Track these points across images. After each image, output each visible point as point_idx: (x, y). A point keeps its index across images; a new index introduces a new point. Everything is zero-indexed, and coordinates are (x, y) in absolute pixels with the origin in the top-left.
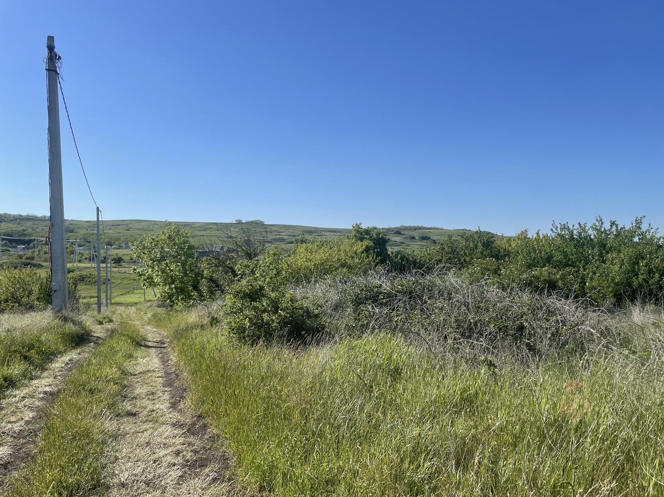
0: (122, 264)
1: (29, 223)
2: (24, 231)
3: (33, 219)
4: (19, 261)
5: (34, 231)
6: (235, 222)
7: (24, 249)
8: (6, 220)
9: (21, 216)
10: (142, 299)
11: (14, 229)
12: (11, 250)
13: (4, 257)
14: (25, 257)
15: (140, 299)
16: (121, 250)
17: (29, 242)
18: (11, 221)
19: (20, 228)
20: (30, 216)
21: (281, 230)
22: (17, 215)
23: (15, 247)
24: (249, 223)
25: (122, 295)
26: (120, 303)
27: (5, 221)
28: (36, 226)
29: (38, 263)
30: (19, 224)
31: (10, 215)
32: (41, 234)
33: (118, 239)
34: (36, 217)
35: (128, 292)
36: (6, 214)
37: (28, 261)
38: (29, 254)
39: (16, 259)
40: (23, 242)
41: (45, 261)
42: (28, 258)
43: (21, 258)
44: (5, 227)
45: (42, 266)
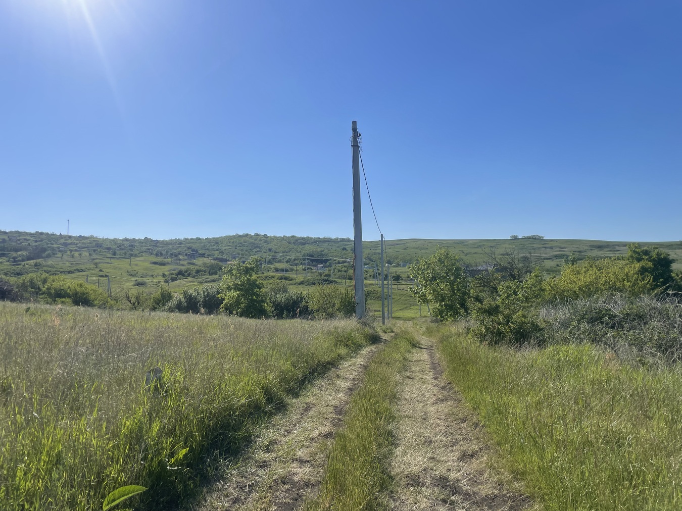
0: (401, 281)
1: (326, 245)
2: (322, 251)
3: (329, 241)
4: (319, 277)
5: (329, 252)
6: (510, 238)
7: (322, 267)
8: (309, 242)
9: (319, 238)
10: (418, 315)
11: (314, 250)
12: (312, 268)
13: (309, 274)
14: (324, 274)
15: (417, 315)
16: (400, 268)
17: (326, 261)
18: (312, 243)
19: (319, 250)
20: (326, 238)
21: (563, 246)
22: (317, 238)
23: (315, 266)
24: (525, 239)
25: (400, 310)
26: (399, 318)
27: (308, 244)
28: (330, 247)
29: (333, 279)
30: (318, 246)
31: (311, 238)
32: (335, 254)
33: (397, 258)
34: (331, 239)
35: (406, 308)
36: (309, 237)
37: (327, 278)
38: (327, 272)
39: (317, 276)
40: (321, 262)
41: (339, 278)
42: (326, 276)
43: (321, 276)
44: (308, 249)
45: (337, 282)
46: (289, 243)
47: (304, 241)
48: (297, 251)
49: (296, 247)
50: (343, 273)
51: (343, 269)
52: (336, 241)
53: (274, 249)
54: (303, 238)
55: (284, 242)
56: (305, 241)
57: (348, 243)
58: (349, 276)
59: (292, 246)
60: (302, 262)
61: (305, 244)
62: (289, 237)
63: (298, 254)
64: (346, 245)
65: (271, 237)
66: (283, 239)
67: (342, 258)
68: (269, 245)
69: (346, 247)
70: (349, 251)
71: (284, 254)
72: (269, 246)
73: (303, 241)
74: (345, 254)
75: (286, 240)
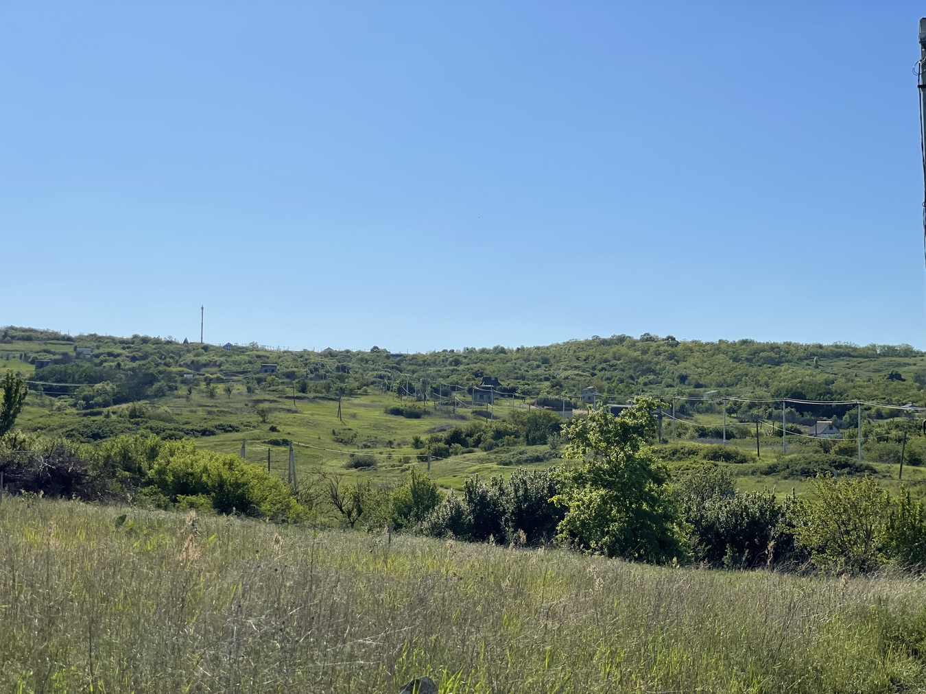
1: (841, 363)
2: (828, 383)
3: (849, 355)
4: (821, 456)
5: (850, 384)
7: (831, 427)
8: (790, 357)
9: (821, 347)
11: (807, 379)
12: (802, 429)
13: (791, 447)
14: (835, 448)
17: (841, 411)
18: (801, 359)
19: (821, 378)
20: (840, 347)
22: (814, 346)
23: (811, 424)
27: (787, 361)
28: (853, 372)
29: (865, 463)
30: (817, 367)
31: (797, 347)
32: (866, 391)
34: (855, 349)
36: (789, 344)
37: (843, 458)
38: (844, 443)
39: (816, 452)
40: (828, 412)
41: (880, 459)
42: (842, 451)
43: (827, 451)
44: (789, 375)
45: (874, 471)
46: (736, 360)
47: (777, 355)
48: (757, 382)
49: (753, 370)
50: (892, 445)
51: (894, 433)
52: (869, 354)
53: (693, 377)
54: (774, 348)
55: (721, 356)
56: (778, 353)
57: (906, 360)
58: (912, 454)
59: (741, 368)
60: (770, 414)
61: (778, 364)
62: (734, 344)
63: (760, 392)
64: (899, 365)
65: (684, 344)
66: (718, 348)
67: (890, 403)
68: (682, 365)
69: (900, 370)
70: (910, 382)
71: (722, 390)
72: (681, 368)
73: (773, 355)
74: (897, 392)
75: (726, 353)
